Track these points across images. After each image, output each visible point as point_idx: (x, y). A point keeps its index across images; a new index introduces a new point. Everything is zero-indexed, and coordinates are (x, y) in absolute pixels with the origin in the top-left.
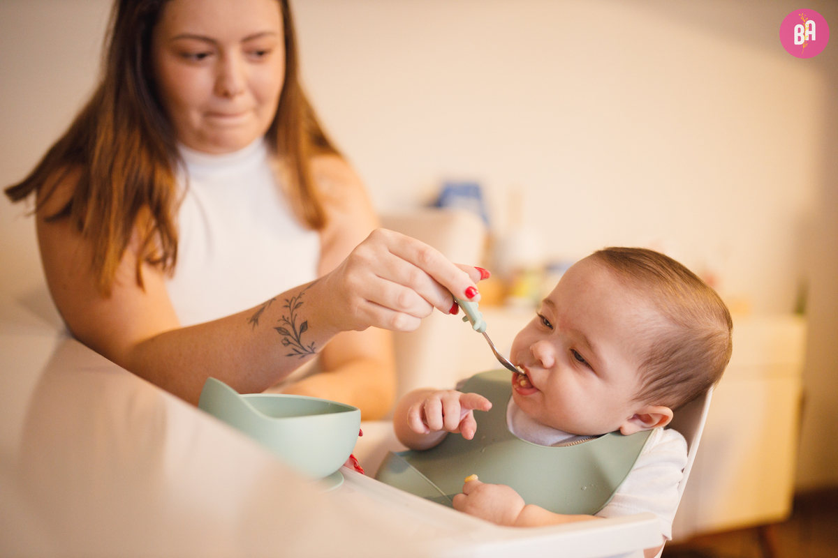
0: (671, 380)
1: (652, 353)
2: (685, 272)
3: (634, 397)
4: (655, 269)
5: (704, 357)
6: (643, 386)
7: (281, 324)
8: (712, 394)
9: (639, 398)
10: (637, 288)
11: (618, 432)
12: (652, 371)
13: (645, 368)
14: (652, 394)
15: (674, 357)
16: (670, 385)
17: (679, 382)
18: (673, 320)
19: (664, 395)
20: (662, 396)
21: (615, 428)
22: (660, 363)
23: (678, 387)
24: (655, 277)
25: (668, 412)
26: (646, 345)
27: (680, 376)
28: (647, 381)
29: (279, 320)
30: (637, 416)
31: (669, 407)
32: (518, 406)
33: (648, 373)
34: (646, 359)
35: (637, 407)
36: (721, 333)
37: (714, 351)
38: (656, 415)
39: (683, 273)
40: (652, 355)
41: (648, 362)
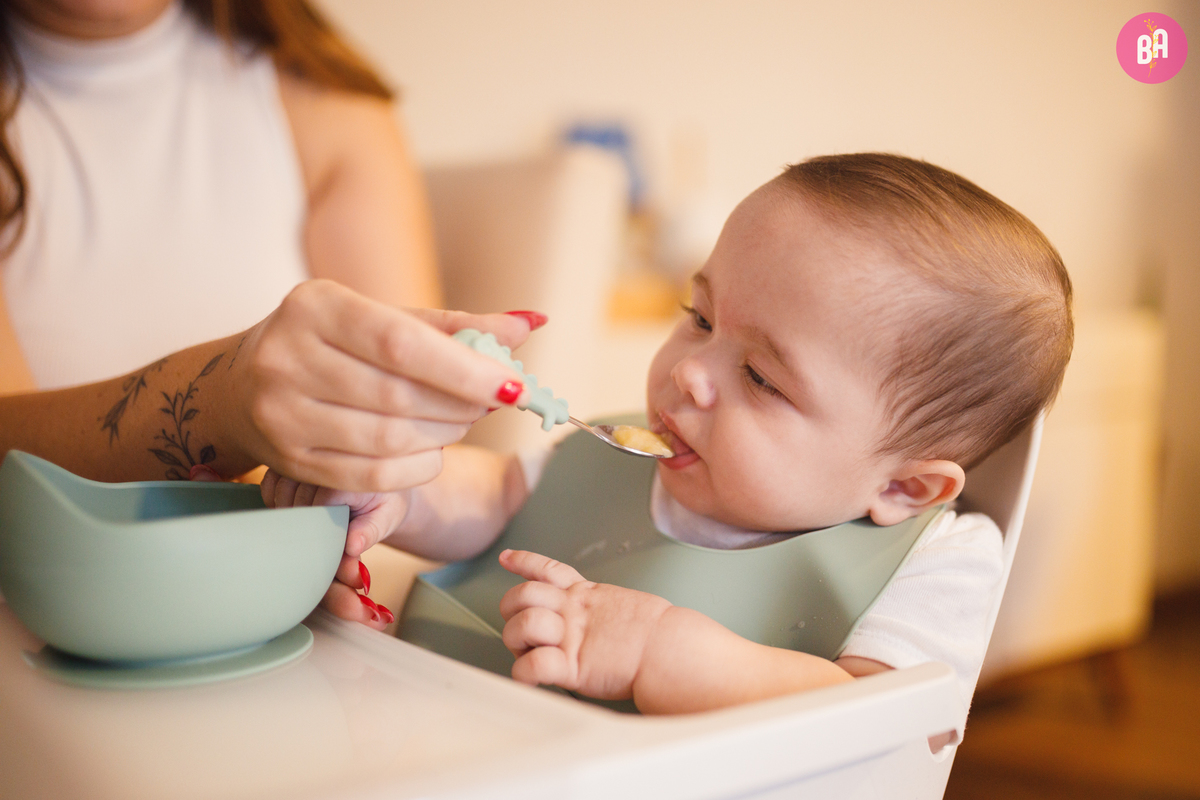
0: (950, 404)
1: (902, 353)
2: (961, 186)
3: (880, 446)
4: (899, 187)
5: (1012, 351)
6: (894, 422)
7: (161, 444)
8: (1044, 429)
9: (889, 448)
10: (859, 226)
11: (867, 520)
12: (908, 390)
13: (893, 384)
14: (915, 436)
15: (950, 356)
16: (951, 414)
17: (968, 406)
18: (939, 282)
19: (942, 437)
20: (938, 438)
21: (860, 514)
22: (921, 372)
23: (965, 418)
24: (895, 199)
25: (954, 470)
26: (887, 338)
27: (969, 393)
28: (901, 411)
29: (157, 437)
30: (898, 487)
31: (954, 459)
32: (669, 493)
33: (901, 395)
34: (894, 366)
35: (890, 465)
36: (1044, 299)
37: (1031, 337)
38: (931, 477)
39: (958, 189)
40: (902, 357)
41: (897, 373)
